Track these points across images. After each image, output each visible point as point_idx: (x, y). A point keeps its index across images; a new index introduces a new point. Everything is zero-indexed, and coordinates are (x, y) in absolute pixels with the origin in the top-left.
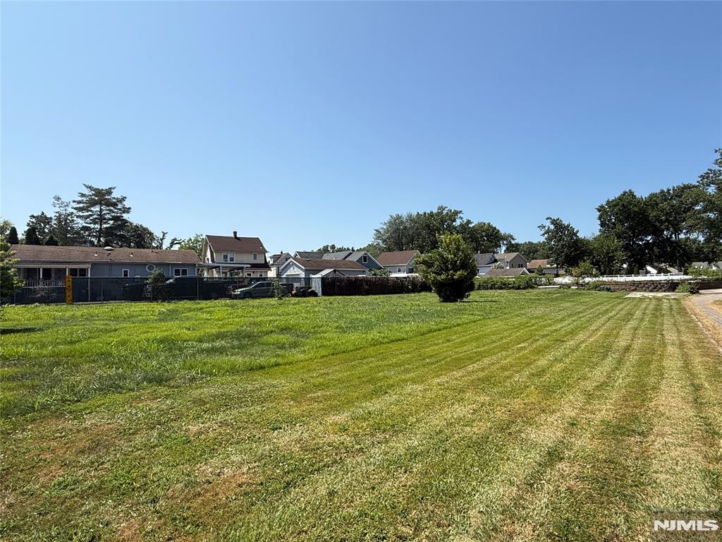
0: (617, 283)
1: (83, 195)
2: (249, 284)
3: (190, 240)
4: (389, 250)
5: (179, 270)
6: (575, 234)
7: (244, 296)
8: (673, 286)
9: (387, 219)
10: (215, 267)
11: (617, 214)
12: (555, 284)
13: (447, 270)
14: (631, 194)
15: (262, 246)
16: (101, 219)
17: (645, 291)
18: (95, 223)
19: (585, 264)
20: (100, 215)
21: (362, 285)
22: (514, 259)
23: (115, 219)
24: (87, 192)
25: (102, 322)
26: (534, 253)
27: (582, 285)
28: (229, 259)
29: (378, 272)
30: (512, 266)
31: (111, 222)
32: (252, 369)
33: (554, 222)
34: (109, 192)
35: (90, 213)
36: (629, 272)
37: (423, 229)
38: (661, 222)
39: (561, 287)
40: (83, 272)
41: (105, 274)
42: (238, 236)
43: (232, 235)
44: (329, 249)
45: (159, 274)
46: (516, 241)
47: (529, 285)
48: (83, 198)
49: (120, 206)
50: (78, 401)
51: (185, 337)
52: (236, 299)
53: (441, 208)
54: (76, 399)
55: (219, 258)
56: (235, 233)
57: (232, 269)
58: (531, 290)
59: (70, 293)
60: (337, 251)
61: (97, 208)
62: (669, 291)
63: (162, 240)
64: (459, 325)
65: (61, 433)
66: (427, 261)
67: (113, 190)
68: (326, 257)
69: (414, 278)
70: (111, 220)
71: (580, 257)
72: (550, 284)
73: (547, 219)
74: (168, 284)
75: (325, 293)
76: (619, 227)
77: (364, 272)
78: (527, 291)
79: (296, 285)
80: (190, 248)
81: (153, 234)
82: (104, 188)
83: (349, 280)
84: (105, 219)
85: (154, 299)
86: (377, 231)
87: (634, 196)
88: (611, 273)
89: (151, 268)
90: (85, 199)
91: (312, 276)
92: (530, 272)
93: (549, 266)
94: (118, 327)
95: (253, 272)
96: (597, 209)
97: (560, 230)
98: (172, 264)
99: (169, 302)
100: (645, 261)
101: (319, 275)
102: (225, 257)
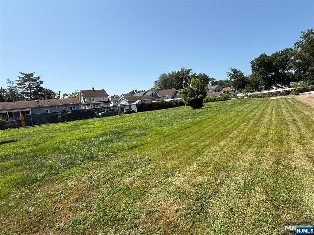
0: (264, 94)
1: (20, 77)
2: (104, 110)
3: (73, 93)
4: (161, 89)
5: (72, 107)
6: (242, 75)
7: (103, 116)
8: (288, 93)
9: (159, 76)
10: (87, 105)
11: (259, 64)
12: (237, 97)
13: (194, 95)
14: (265, 55)
15: (106, 93)
16: (30, 88)
17: (276, 96)
18: (28, 90)
19: (248, 87)
20: (30, 86)
21: (154, 106)
22: (216, 88)
23: (37, 87)
24: (21, 76)
25: (45, 134)
26: (223, 85)
27: (249, 96)
28: (92, 100)
29: (159, 99)
30: (215, 91)
31: (35, 89)
32: (132, 148)
33: (233, 70)
34: (32, 75)
35: (24, 85)
36: (266, 89)
37: (176, 79)
38: (278, 66)
39: (240, 98)
40: (27, 112)
41: (38, 112)
42: (94, 90)
43: (92, 90)
44: (134, 92)
45: (64, 110)
46: (216, 81)
47: (226, 99)
48: (20, 79)
49: (38, 81)
50: (58, 173)
51: (89, 137)
52: (100, 117)
53: (183, 69)
54: (56, 172)
55: (87, 100)
56: (93, 88)
57: (95, 104)
58: (228, 101)
59: (24, 123)
60: (138, 93)
61: (27, 83)
62: (286, 95)
63: (59, 95)
64: (209, 118)
65: (59, 192)
66: (185, 92)
67: (33, 74)
68: (135, 95)
69: (176, 100)
70: (35, 88)
71: (245, 85)
72: (235, 97)
73: (230, 69)
74: (68, 114)
75: (139, 111)
76: (260, 69)
77: (154, 100)
78: (226, 101)
79: (125, 109)
80: (73, 97)
81: (54, 93)
82: (29, 73)
83: (148, 104)
84: (32, 88)
85: (63, 121)
86: (155, 81)
87: (266, 56)
88: (258, 90)
89: (58, 107)
90: (21, 79)
91: (132, 104)
92: (224, 93)
93: (231, 90)
94: (55, 135)
95: (104, 105)
96: (251, 63)
97: (236, 74)
98: (68, 105)
99: (70, 122)
100: (272, 84)
101: (135, 103)
102: (90, 99)
